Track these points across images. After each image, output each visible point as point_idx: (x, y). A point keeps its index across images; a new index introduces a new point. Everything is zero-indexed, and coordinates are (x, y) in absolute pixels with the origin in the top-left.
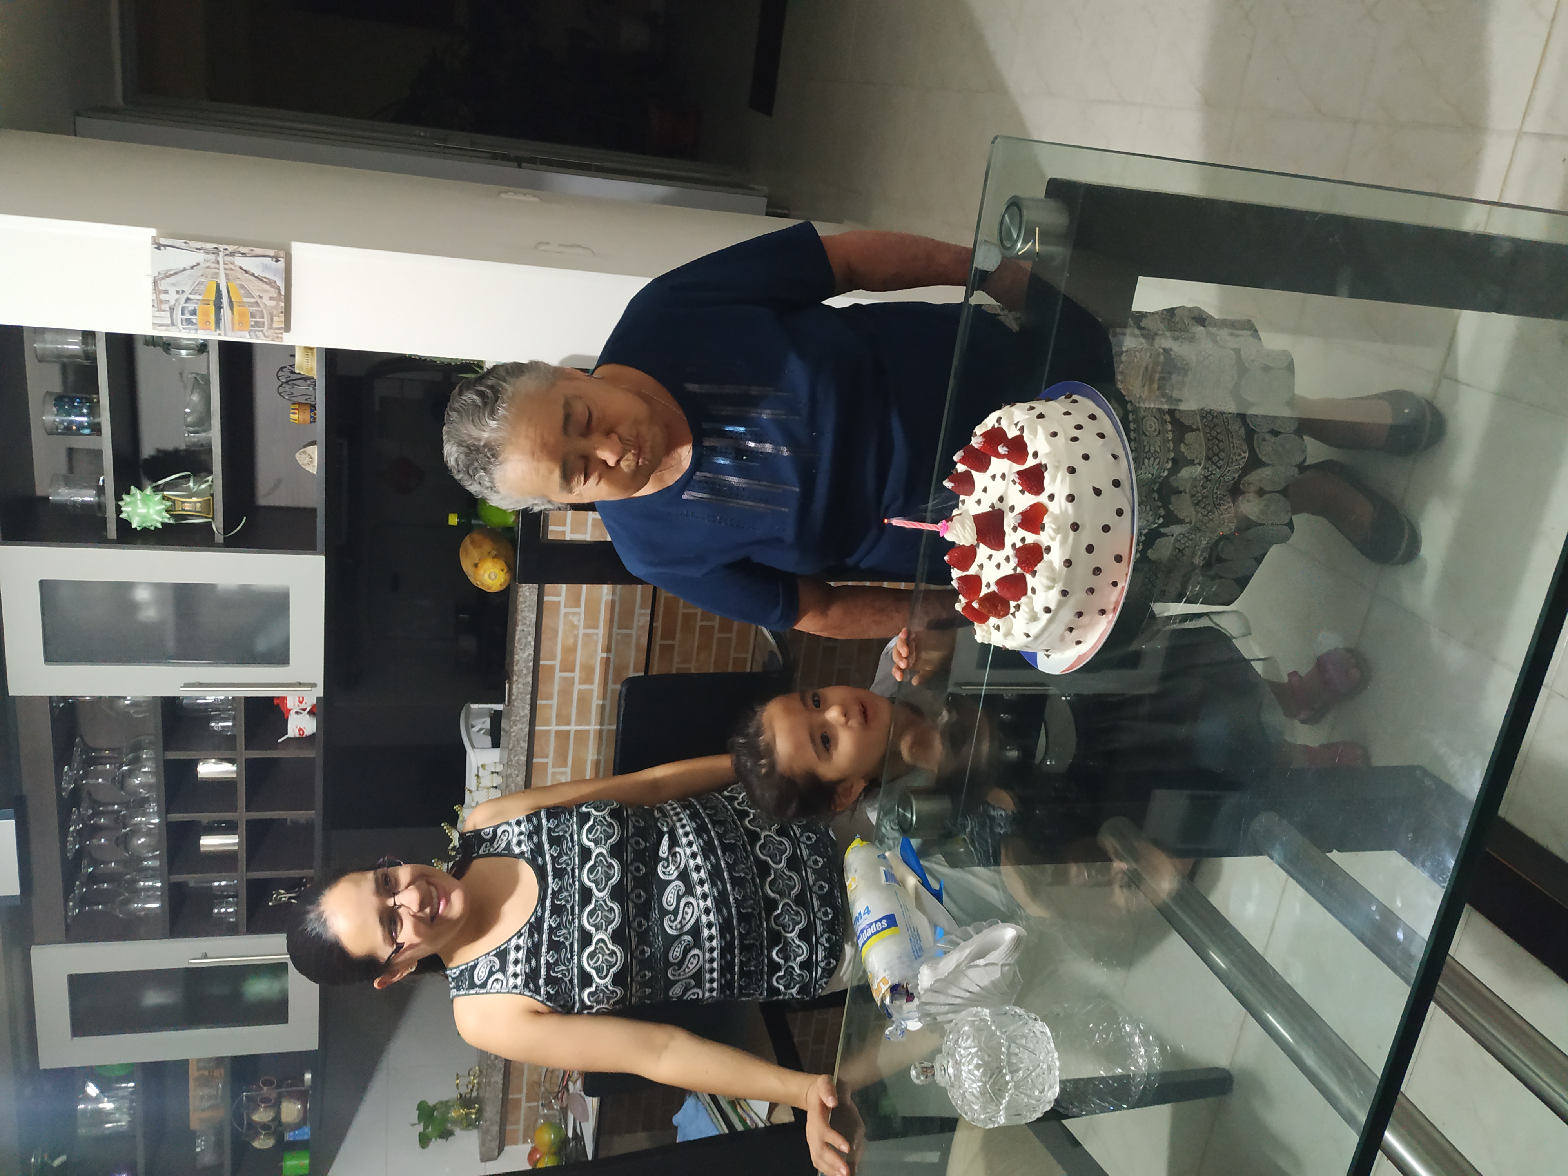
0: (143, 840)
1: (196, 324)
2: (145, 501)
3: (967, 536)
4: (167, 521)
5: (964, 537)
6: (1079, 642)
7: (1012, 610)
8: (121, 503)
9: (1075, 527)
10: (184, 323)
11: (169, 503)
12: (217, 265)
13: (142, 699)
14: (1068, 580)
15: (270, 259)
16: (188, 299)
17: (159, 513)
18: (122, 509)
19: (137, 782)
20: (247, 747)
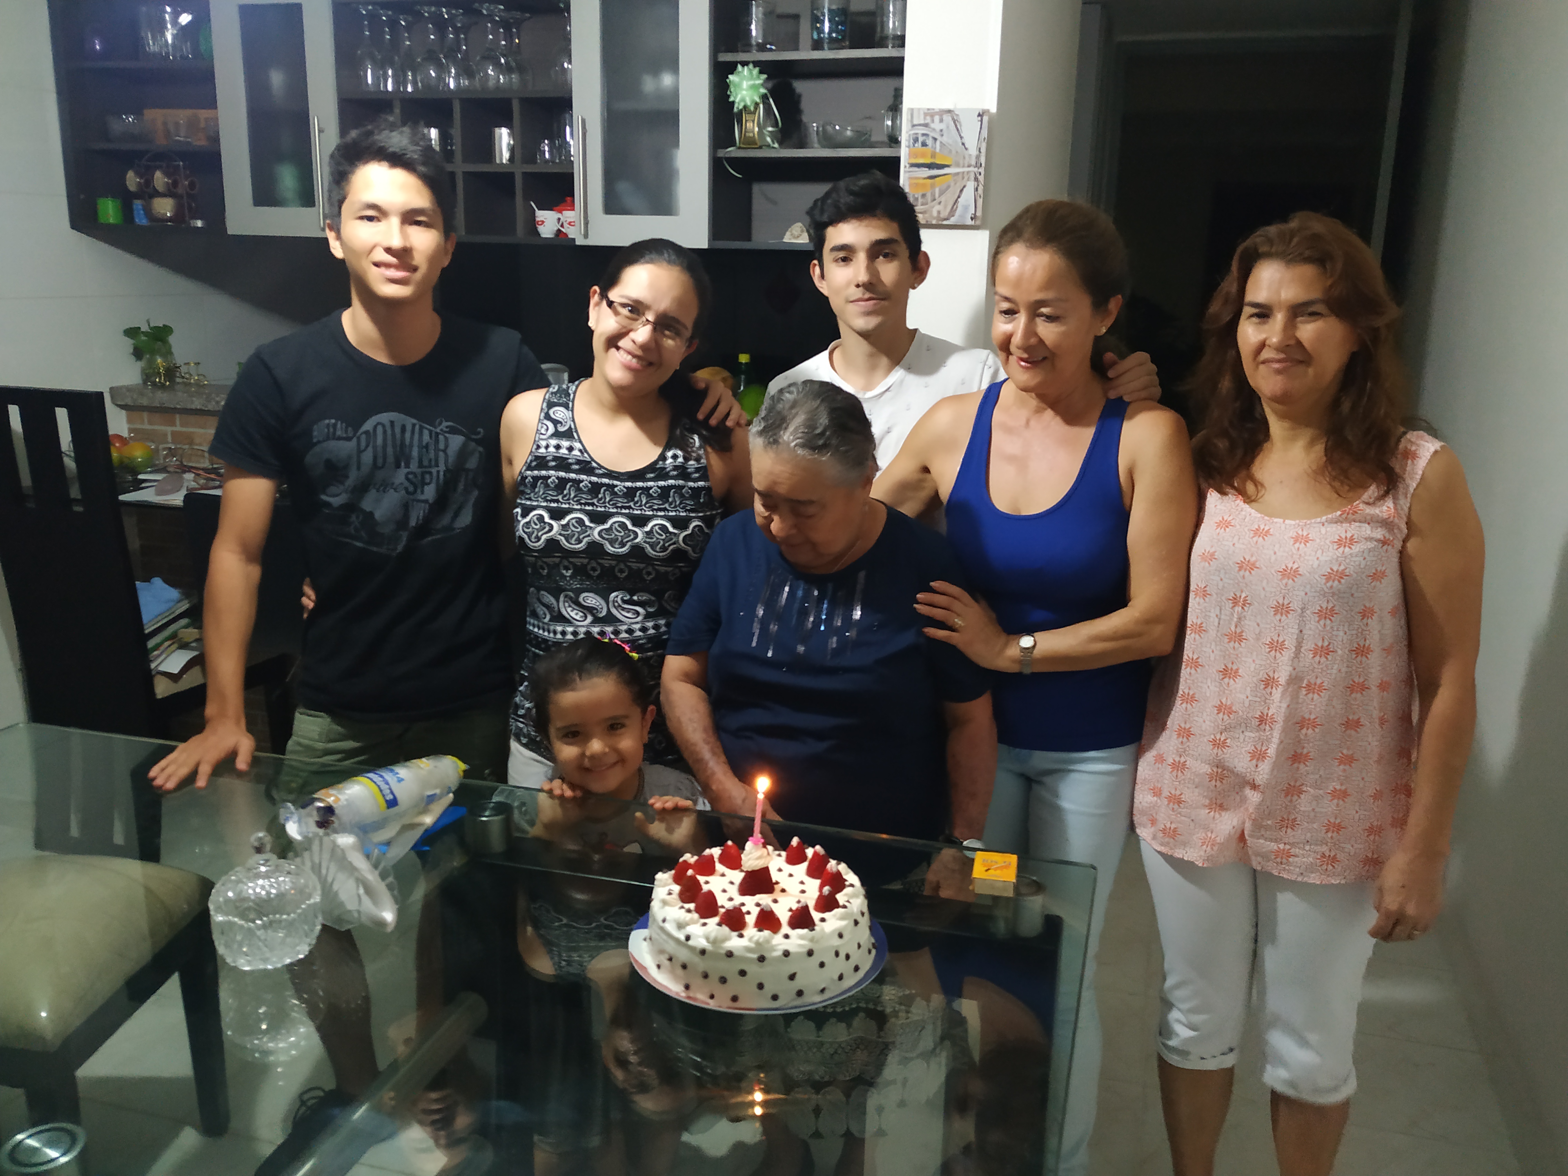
0: (433, 74)
1: (914, 146)
2: (753, 87)
3: (750, 862)
4: (736, 105)
5: (749, 860)
6: (659, 967)
7: (687, 906)
8: (751, 66)
9: (762, 959)
10: (915, 136)
11: (752, 109)
12: (966, 165)
13: (569, 77)
14: (715, 956)
15: (973, 212)
16: (935, 139)
17: (743, 100)
18: (746, 67)
19: (489, 72)
20: (525, 175)
